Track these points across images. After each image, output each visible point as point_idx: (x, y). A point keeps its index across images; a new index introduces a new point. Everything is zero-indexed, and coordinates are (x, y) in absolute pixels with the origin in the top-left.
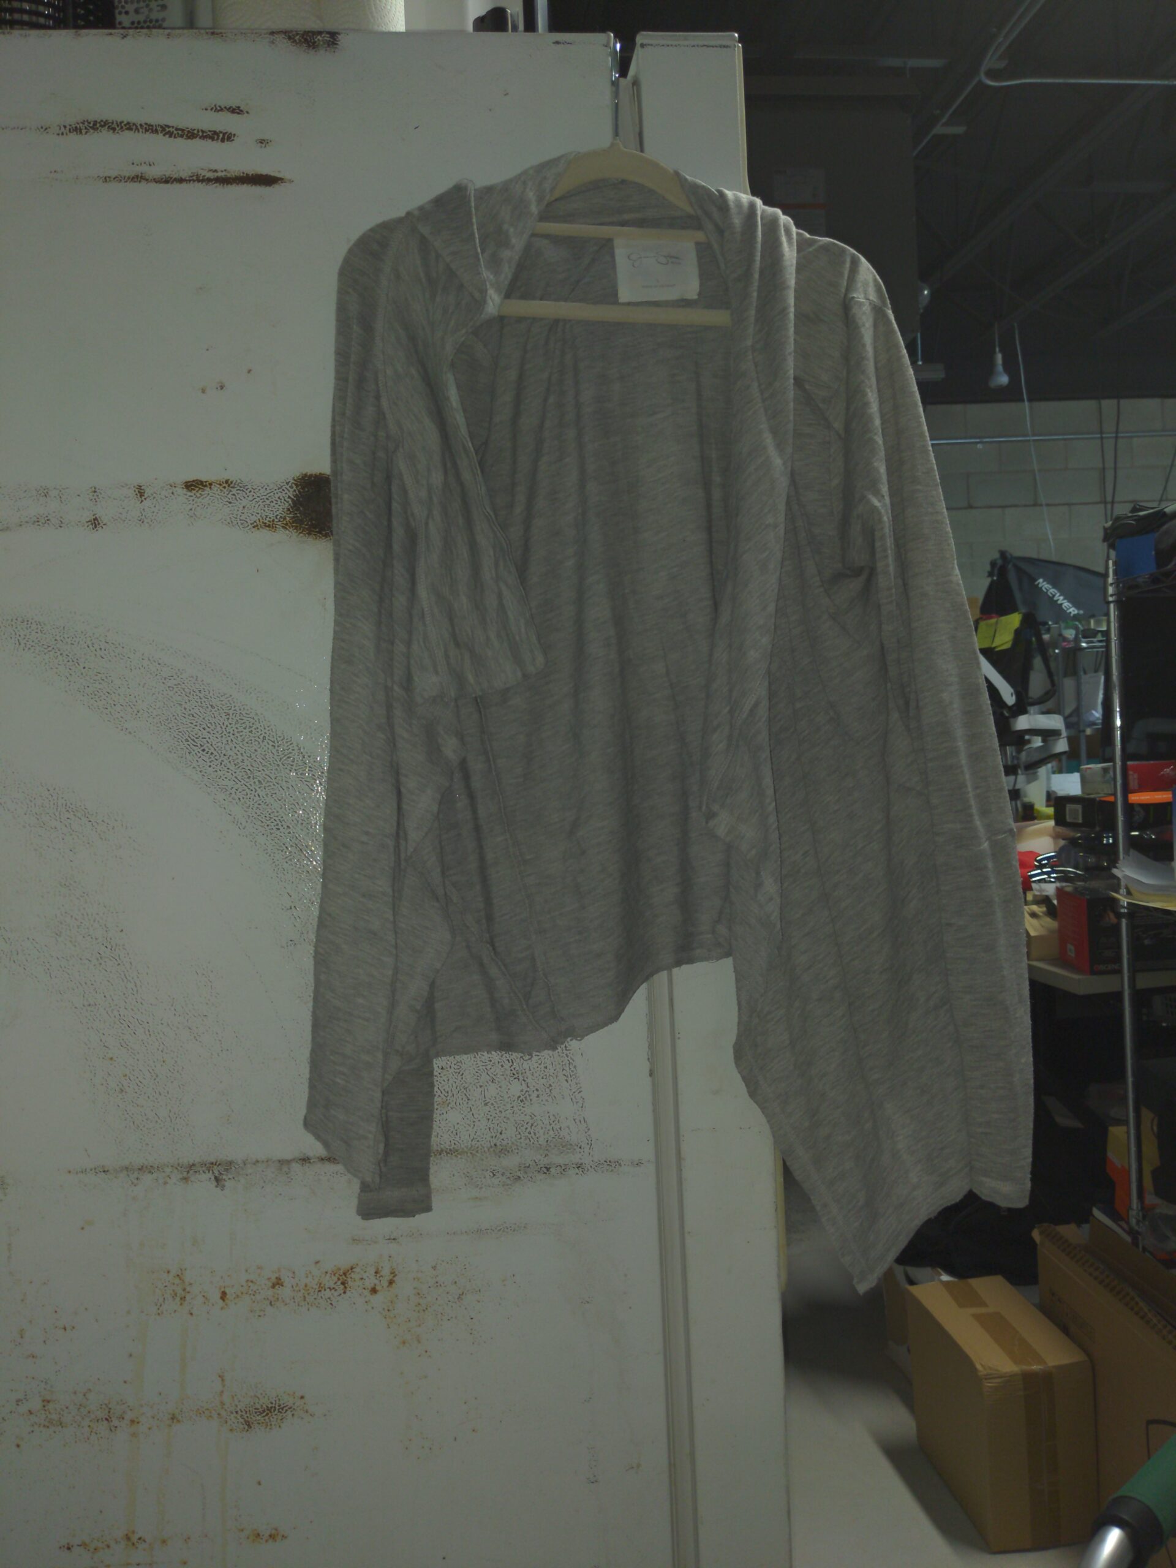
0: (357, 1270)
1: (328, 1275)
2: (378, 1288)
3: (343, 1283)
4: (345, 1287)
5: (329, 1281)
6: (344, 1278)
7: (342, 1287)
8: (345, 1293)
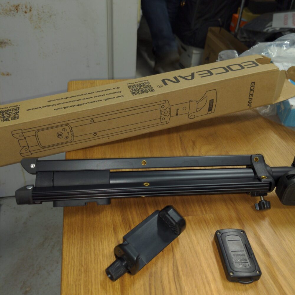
0: (20, 6)
1: (12, 7)
2: (27, 12)
3: (17, 9)
4: (17, 11)
5: (13, 9)
6: (17, 8)
7: (16, 11)
8: (17, 12)
